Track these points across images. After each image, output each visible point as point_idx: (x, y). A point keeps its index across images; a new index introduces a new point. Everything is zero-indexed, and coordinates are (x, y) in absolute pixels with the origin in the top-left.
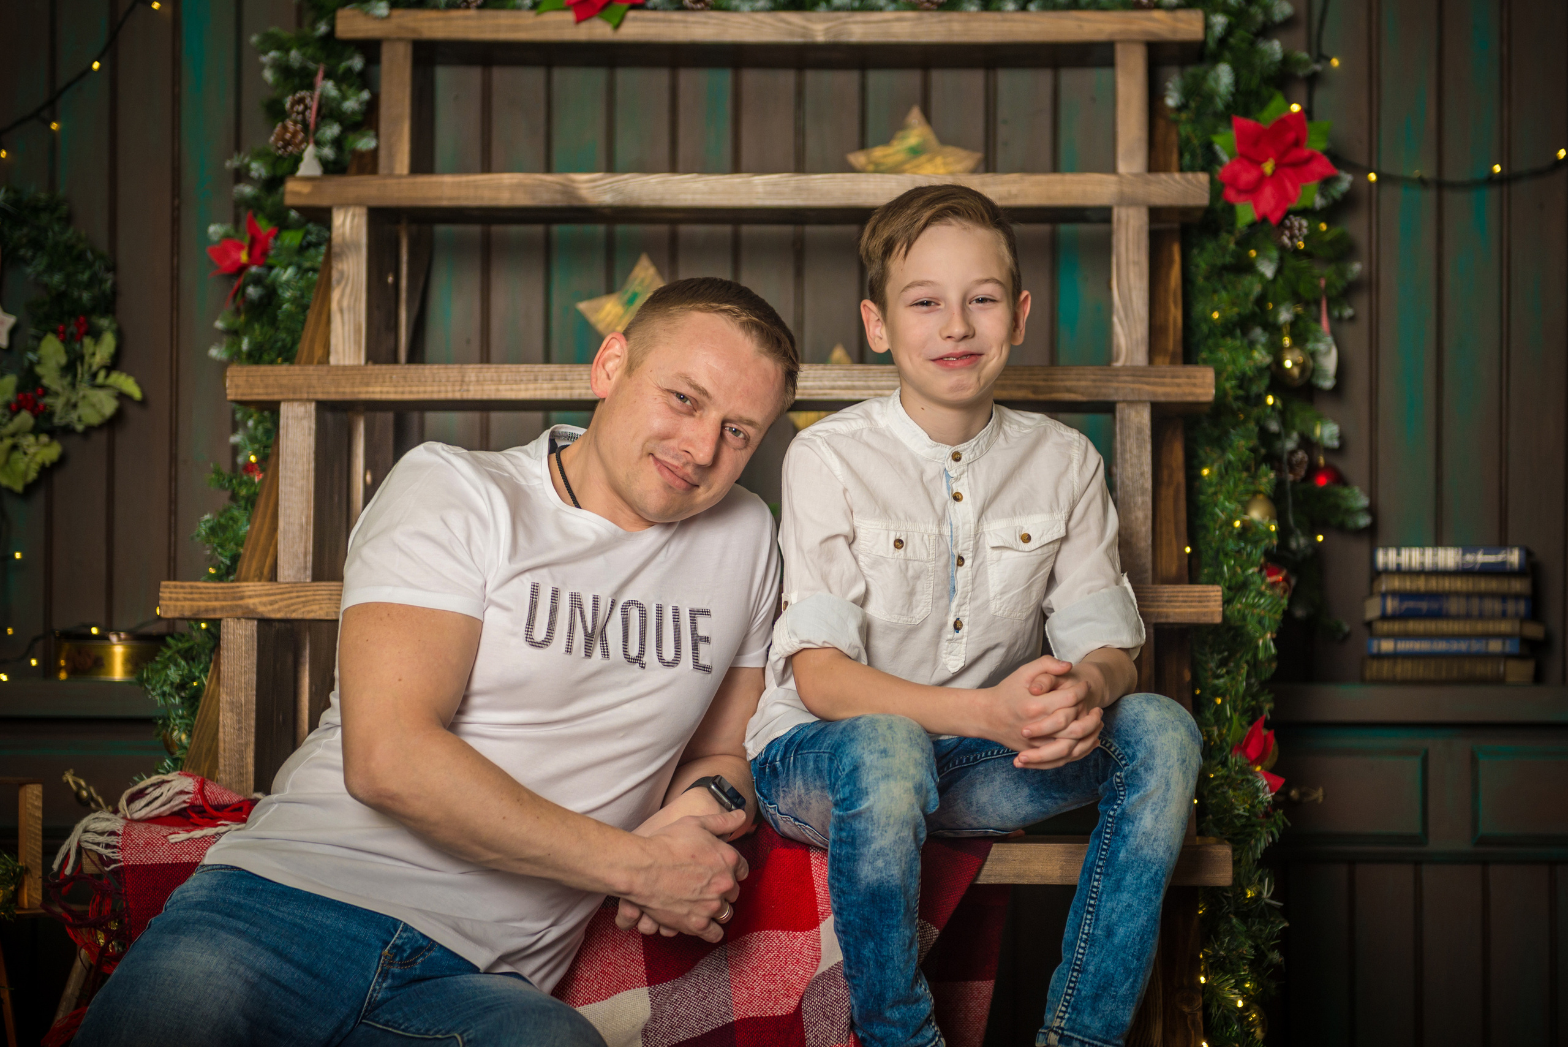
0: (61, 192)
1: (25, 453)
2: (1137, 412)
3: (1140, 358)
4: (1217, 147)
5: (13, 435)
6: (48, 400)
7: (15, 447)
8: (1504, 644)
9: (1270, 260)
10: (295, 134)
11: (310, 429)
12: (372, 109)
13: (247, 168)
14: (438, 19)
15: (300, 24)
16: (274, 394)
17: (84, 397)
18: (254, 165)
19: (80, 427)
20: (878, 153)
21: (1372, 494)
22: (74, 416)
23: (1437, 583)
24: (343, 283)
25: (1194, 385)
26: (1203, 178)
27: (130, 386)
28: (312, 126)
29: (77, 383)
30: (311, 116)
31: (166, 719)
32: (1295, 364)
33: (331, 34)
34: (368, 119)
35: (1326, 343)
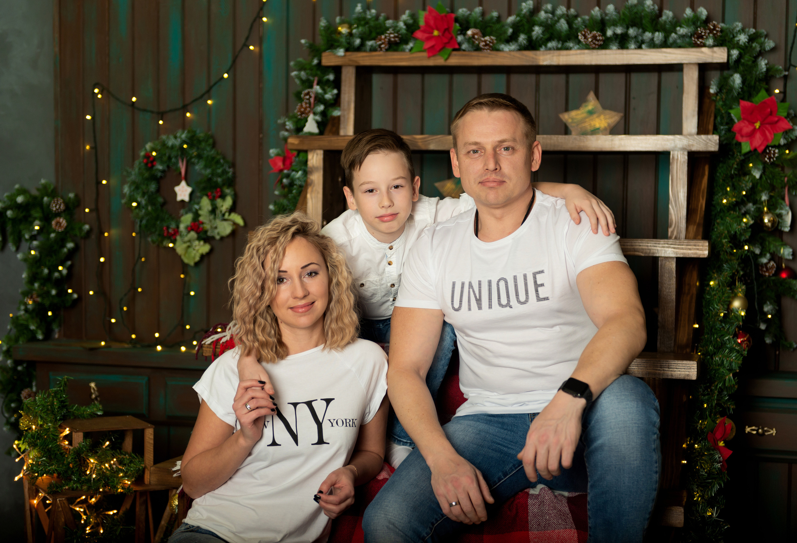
1: (194, 249)
2: (669, 263)
4: (732, 115)
5: (189, 241)
6: (204, 226)
7: (189, 247)
9: (758, 169)
10: (305, 109)
12: (337, 98)
14: (366, 56)
17: (219, 224)
18: (287, 123)
19: (218, 237)
22: (216, 232)
24: (312, 185)
25: (699, 249)
26: (716, 137)
27: (239, 220)
28: (312, 106)
29: (216, 218)
30: (312, 101)
32: (769, 221)
33: (319, 64)
34: (336, 102)
35: (786, 210)
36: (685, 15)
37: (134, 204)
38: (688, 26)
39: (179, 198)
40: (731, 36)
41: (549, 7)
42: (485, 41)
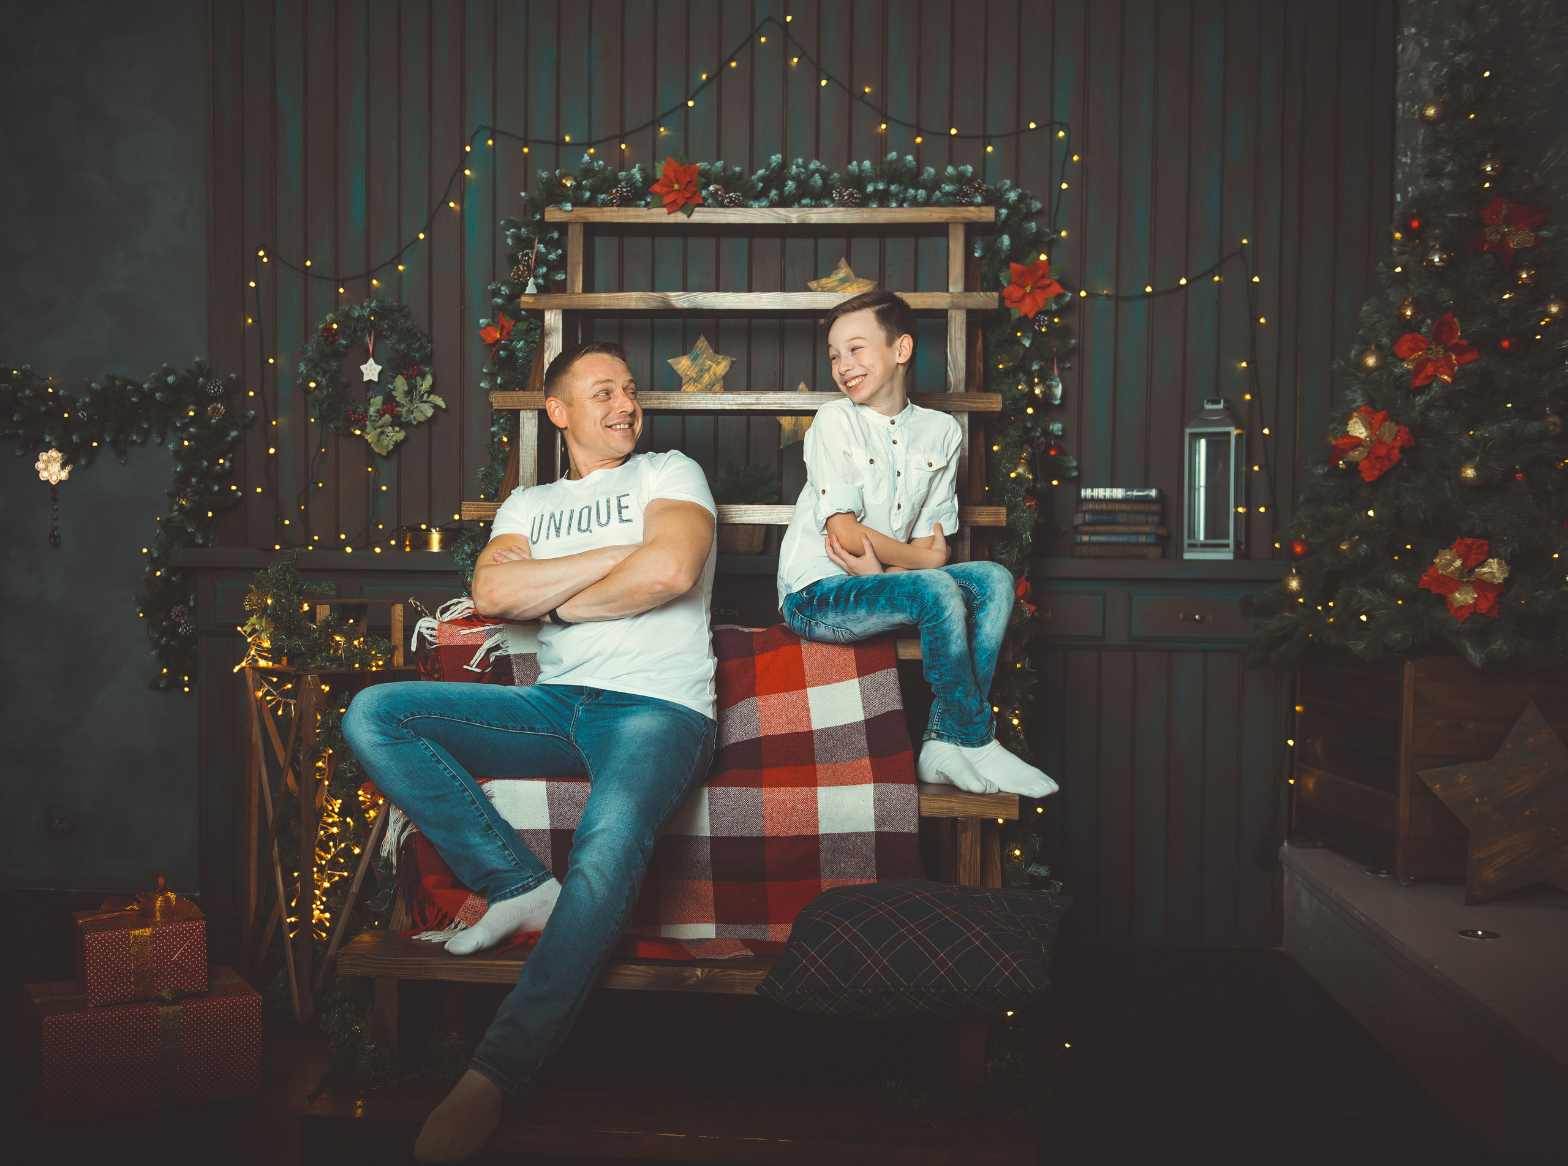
0: (404, 302)
1: (388, 436)
2: (961, 417)
3: (962, 388)
4: (1001, 279)
5: (381, 427)
6: (398, 409)
7: (382, 433)
8: (1146, 538)
9: (1028, 337)
10: (523, 272)
11: (535, 424)
12: (563, 258)
13: (500, 290)
14: (597, 212)
15: (525, 214)
16: (517, 406)
17: (417, 407)
18: (503, 288)
19: (415, 423)
20: (824, 281)
21: (1079, 460)
22: (412, 417)
23: (1112, 506)
24: (551, 348)
25: (991, 403)
26: (995, 294)
27: (440, 401)
28: (532, 268)
29: (414, 401)
30: (532, 262)
31: (464, 571)
32: (1041, 391)
33: (542, 220)
34: (561, 264)
35: (1057, 381)
36: (946, 174)
37: (312, 385)
38: (952, 183)
39: (366, 379)
40: (999, 195)
41: (800, 161)
42: (730, 198)
